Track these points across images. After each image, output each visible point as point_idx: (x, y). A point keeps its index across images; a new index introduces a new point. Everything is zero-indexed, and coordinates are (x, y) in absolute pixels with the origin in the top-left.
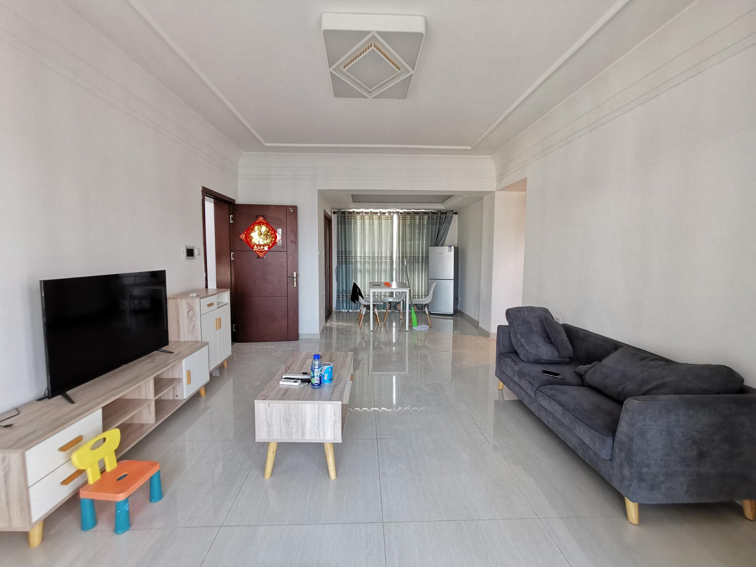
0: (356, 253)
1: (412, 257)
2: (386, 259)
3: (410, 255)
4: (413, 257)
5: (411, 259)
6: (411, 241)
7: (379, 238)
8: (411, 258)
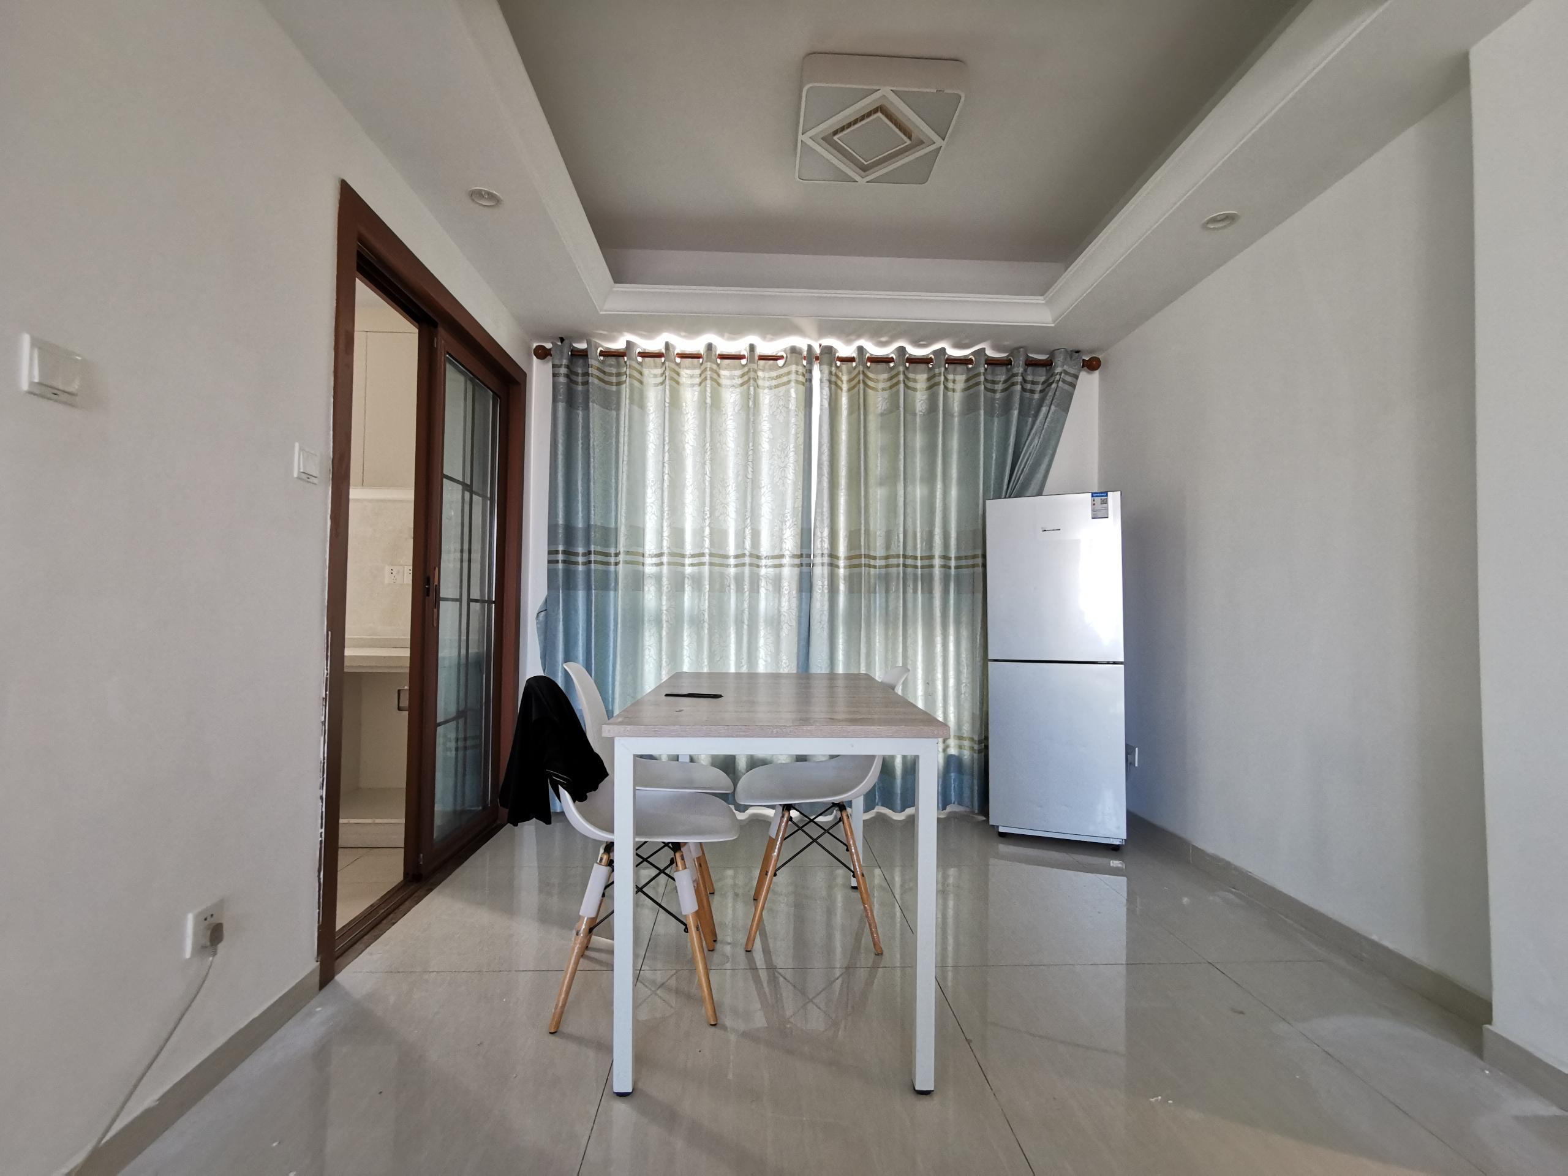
0: (637, 534)
1: (898, 556)
2: (775, 566)
3: (888, 547)
4: (905, 557)
5: (892, 566)
6: (894, 484)
7: (746, 466)
8: (893, 561)
